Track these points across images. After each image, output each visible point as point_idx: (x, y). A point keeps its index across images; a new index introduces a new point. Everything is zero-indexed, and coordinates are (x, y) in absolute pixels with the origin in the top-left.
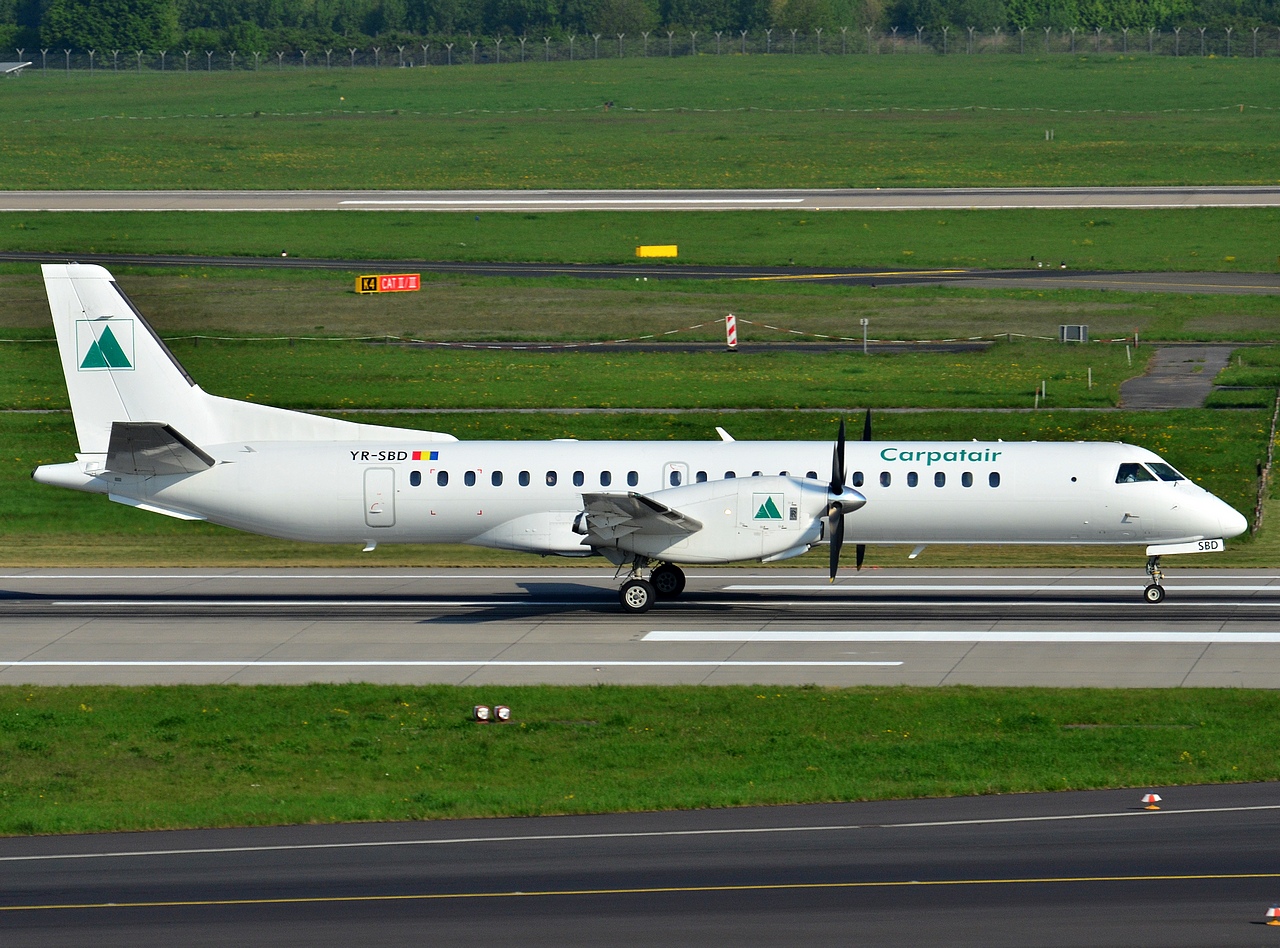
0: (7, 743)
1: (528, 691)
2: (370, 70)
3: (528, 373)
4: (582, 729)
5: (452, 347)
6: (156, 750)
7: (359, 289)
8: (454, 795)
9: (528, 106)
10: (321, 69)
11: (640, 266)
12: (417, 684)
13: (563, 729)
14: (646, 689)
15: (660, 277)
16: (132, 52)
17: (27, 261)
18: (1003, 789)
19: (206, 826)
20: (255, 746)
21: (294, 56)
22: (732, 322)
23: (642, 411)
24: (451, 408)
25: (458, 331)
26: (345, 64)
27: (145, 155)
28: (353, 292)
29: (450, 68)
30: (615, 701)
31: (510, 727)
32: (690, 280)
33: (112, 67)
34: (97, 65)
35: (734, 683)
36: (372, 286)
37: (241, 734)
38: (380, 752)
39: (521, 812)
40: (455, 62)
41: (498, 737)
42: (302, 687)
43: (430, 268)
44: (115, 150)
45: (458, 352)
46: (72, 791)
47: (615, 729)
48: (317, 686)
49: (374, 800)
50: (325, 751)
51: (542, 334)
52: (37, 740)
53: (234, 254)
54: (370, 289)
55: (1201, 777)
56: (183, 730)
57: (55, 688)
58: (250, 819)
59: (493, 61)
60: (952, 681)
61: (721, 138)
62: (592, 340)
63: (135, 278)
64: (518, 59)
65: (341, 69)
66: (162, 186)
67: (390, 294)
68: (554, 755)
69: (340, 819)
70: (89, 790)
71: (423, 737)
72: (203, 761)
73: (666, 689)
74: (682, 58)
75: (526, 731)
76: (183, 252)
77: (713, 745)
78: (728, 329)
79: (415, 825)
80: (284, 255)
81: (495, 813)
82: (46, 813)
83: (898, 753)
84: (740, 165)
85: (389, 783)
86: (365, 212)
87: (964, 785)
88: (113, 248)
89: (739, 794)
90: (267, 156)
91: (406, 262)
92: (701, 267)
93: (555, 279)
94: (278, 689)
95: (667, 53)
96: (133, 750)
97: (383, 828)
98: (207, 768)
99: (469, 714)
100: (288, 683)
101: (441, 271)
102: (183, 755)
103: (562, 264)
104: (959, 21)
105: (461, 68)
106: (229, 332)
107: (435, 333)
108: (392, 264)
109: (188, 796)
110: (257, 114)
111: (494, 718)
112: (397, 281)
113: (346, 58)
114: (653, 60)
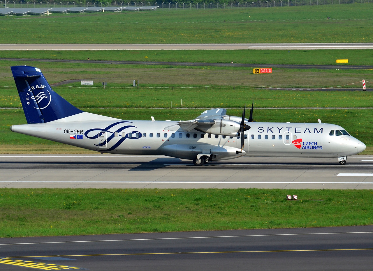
0: (150, 205)
1: (303, 191)
2: (258, 8)
3: (303, 97)
4: (319, 202)
5: (281, 90)
6: (194, 208)
7: (254, 72)
8: (281, 221)
9: (305, 19)
10: (244, 8)
11: (338, 66)
12: (270, 188)
13: (313, 202)
14: (338, 190)
15: (343, 69)
16: (188, 3)
17: (157, 64)
19: (208, 230)
20: (222, 206)
21: (236, 4)
22: (364, 82)
23: (337, 108)
24: (281, 107)
25: (283, 85)
26: (250, 6)
27: (192, 33)
28: (252, 73)
29: (281, 7)
30: (329, 194)
31: (297, 201)
32: (352, 70)
33: (183, 7)
34: (178, 7)
35: (364, 189)
36: (258, 71)
37: (218, 203)
38: (259, 208)
39: (301, 226)
40: (283, 6)
41: (294, 204)
42: (236, 189)
43: (275, 66)
44: (183, 32)
45: (283, 91)
46: (169, 219)
47: (328, 202)
48: (241, 189)
49: (257, 223)
50: (243, 208)
51: (308, 86)
52: (158, 204)
53: (218, 62)
54: (257, 72)
56: (201, 202)
57: (164, 189)
58: (221, 228)
59: (294, 5)
61: (362, 28)
62: (323, 87)
63: (188, 69)
64: (301, 5)
65: (250, 8)
66: (196, 42)
67: (263, 74)
68: (310, 210)
69: (247, 228)
70: (174, 219)
71: (272, 204)
72: (207, 211)
73: (343, 190)
74: (351, 4)
75: (302, 202)
76: (202, 62)
77: (358, 207)
78: (363, 84)
79: (269, 230)
80: (232, 62)
81: (293, 227)
82: (161, 226)
84: (367, 36)
85: (262, 218)
86: (256, 50)
88: (182, 61)
89: (365, 221)
90: (227, 34)
91: (268, 65)
92: (355, 66)
93: (312, 69)
94: (229, 190)
95: (346, 3)
96: (187, 208)
97: (260, 231)
98: (208, 213)
99: (285, 197)
100: (232, 188)
101: (278, 67)
102: (201, 209)
103: (314, 65)
105: (284, 7)
106: (216, 85)
107: (276, 86)
108: (264, 65)
109: (203, 221)
110: (225, 21)
111: (293, 199)
112: (265, 70)
113: (251, 5)
114: (342, 5)
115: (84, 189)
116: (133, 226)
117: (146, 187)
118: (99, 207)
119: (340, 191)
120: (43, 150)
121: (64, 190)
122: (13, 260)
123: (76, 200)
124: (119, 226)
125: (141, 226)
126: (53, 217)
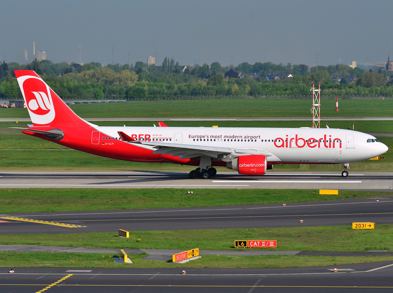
0: (121, 197)
1: (195, 189)
2: (174, 101)
4: (203, 195)
6: (142, 198)
8: (185, 204)
9: (197, 106)
10: (168, 101)
12: (180, 188)
13: (200, 195)
14: (212, 189)
16: (141, 98)
18: (263, 203)
20: (156, 197)
21: (164, 99)
27: (142, 113)
30: (208, 191)
31: (193, 194)
33: (138, 100)
34: (136, 100)
37: (155, 195)
38: (174, 198)
39: (194, 207)
40: (187, 100)
41: (191, 196)
44: (138, 112)
46: (130, 203)
47: (208, 195)
49: (173, 205)
50: (166, 198)
52: (126, 196)
55: (292, 202)
56: (146, 195)
57: (128, 189)
59: (192, 99)
60: (256, 188)
61: (224, 110)
64: (196, 99)
65: (171, 101)
66: (145, 117)
68: (199, 198)
69: (168, 208)
70: (133, 203)
71: (180, 196)
72: (149, 199)
73: (215, 189)
75: (195, 195)
77: (222, 197)
79: (179, 208)
81: (190, 207)
82: (127, 207)
83: (248, 198)
84: (227, 114)
85: (176, 202)
87: (258, 203)
89: (225, 204)
90: (160, 113)
94: (160, 189)
95: (217, 98)
96: (139, 198)
97: (175, 209)
99: (187, 193)
102: (146, 198)
104: (259, 94)
109: (147, 204)
110: (158, 107)
111: (191, 193)
113: (171, 99)
114: (215, 99)
115: (90, 189)
116: (113, 207)
117: (120, 188)
118: (97, 197)
119: (213, 190)
120: (70, 170)
121: (80, 189)
122: (55, 222)
123: (85, 194)
124: (106, 207)
125: (117, 206)
126: (74, 202)
